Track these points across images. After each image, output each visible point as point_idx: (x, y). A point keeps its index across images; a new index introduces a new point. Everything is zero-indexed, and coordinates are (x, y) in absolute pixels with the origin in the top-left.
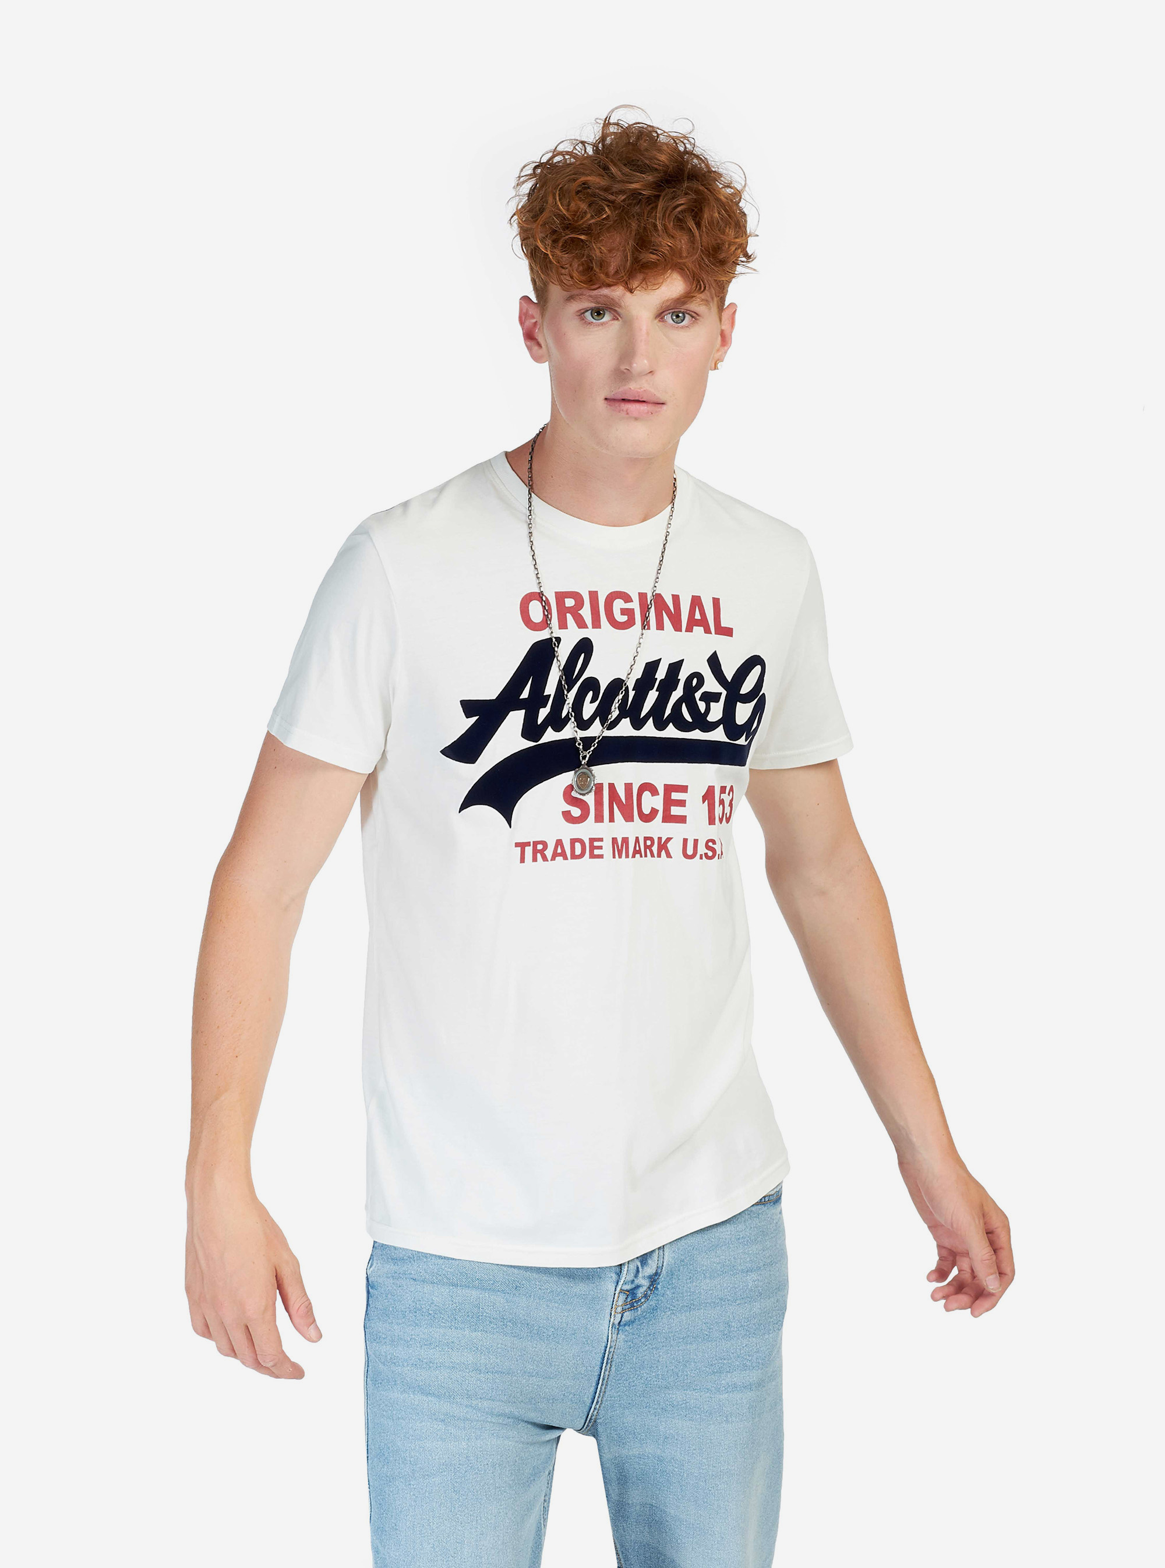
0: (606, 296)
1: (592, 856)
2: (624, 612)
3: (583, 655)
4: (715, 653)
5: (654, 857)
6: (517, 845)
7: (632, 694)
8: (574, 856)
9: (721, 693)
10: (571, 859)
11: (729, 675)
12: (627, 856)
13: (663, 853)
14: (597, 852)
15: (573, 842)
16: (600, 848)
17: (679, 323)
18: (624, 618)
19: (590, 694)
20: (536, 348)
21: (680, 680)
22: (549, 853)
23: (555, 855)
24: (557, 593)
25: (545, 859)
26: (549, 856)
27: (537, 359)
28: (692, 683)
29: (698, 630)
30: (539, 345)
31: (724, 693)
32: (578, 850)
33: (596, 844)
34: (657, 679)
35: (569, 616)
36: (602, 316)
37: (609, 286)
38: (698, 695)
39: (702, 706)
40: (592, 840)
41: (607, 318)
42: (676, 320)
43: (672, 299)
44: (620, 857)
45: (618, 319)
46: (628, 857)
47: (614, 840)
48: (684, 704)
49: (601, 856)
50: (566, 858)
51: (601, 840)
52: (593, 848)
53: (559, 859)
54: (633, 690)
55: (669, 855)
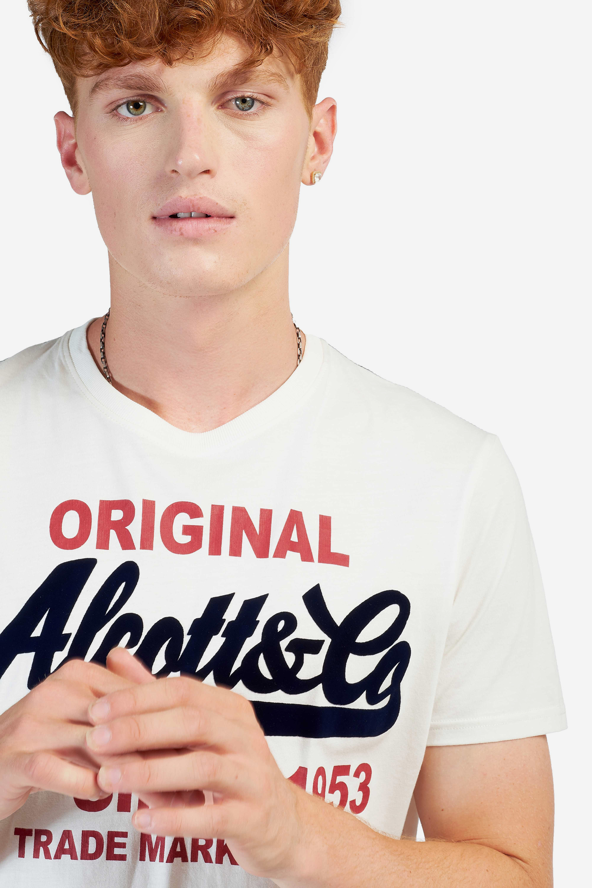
0: (139, 76)
1: (111, 856)
2: (187, 530)
3: (123, 585)
4: (318, 585)
5: (211, 862)
6: (18, 831)
7: (187, 639)
8: (86, 856)
9: (323, 641)
10: (81, 859)
11: (339, 619)
12: (161, 860)
13: (226, 858)
14: (117, 851)
15: (86, 835)
16: (123, 845)
17: (246, 110)
18: (187, 539)
19: (127, 637)
20: (76, 175)
21: (258, 621)
22: (53, 847)
23: (61, 851)
24: (102, 502)
25: (47, 855)
26: (53, 853)
27: (78, 189)
28: (277, 627)
29: (293, 557)
30: (80, 170)
31: (328, 641)
32: (92, 848)
33: (117, 840)
34: (225, 620)
35: (113, 533)
36: (142, 109)
37: (142, 58)
38: (284, 644)
39: (290, 659)
40: (112, 835)
41: (148, 110)
42: (241, 106)
43: (229, 72)
44: (152, 859)
45: (162, 111)
46: (163, 862)
47: (145, 838)
48: (262, 656)
49: (123, 858)
50: (74, 857)
51: (124, 835)
52: (112, 845)
53: (66, 858)
54: (188, 634)
55: (233, 862)
